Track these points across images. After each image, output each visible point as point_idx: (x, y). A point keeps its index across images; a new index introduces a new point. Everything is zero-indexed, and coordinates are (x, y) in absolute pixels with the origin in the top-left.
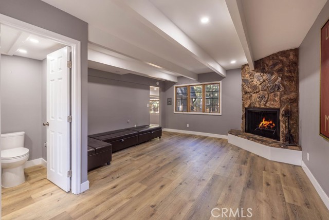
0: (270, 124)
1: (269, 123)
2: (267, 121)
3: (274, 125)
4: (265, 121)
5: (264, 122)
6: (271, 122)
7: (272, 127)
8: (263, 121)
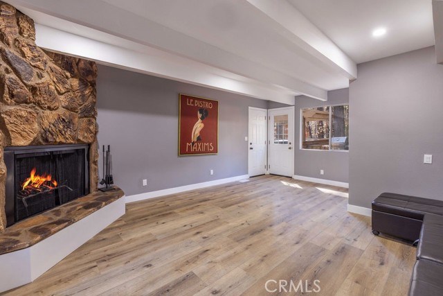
0: (48, 183)
1: (44, 180)
2: (40, 176)
3: (55, 184)
4: (35, 175)
5: (33, 178)
6: (49, 179)
7: (51, 188)
8: (32, 176)
